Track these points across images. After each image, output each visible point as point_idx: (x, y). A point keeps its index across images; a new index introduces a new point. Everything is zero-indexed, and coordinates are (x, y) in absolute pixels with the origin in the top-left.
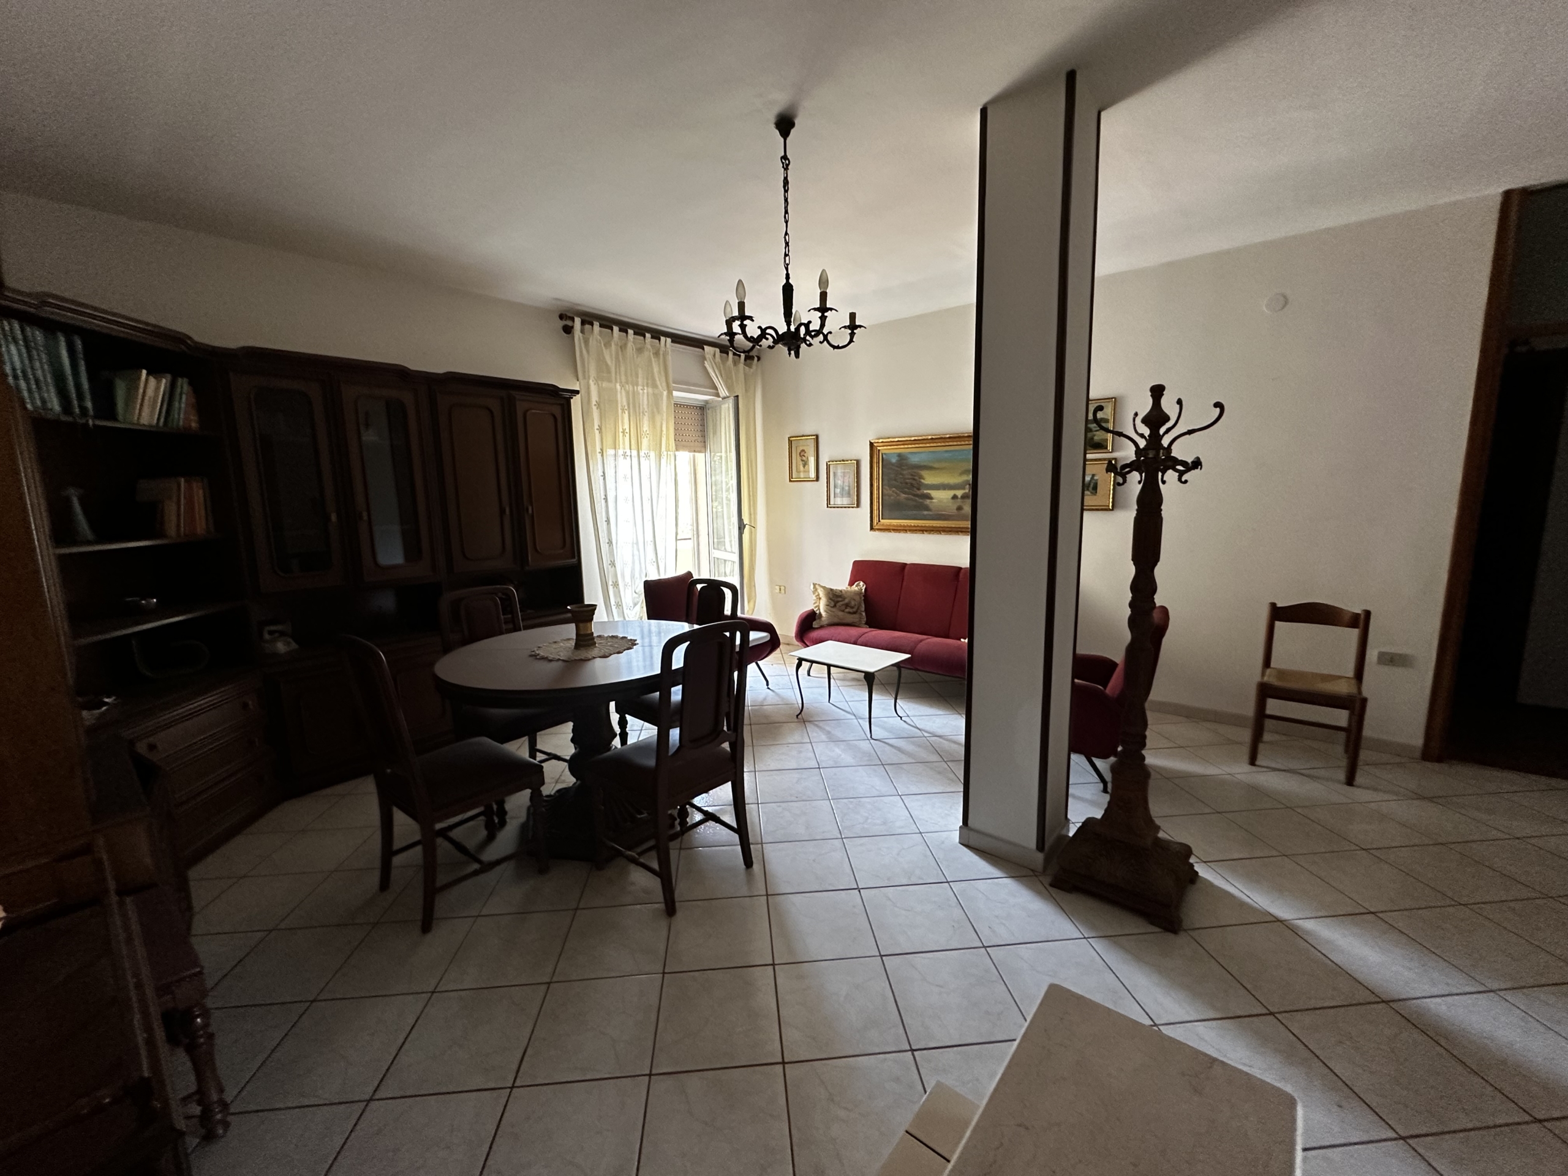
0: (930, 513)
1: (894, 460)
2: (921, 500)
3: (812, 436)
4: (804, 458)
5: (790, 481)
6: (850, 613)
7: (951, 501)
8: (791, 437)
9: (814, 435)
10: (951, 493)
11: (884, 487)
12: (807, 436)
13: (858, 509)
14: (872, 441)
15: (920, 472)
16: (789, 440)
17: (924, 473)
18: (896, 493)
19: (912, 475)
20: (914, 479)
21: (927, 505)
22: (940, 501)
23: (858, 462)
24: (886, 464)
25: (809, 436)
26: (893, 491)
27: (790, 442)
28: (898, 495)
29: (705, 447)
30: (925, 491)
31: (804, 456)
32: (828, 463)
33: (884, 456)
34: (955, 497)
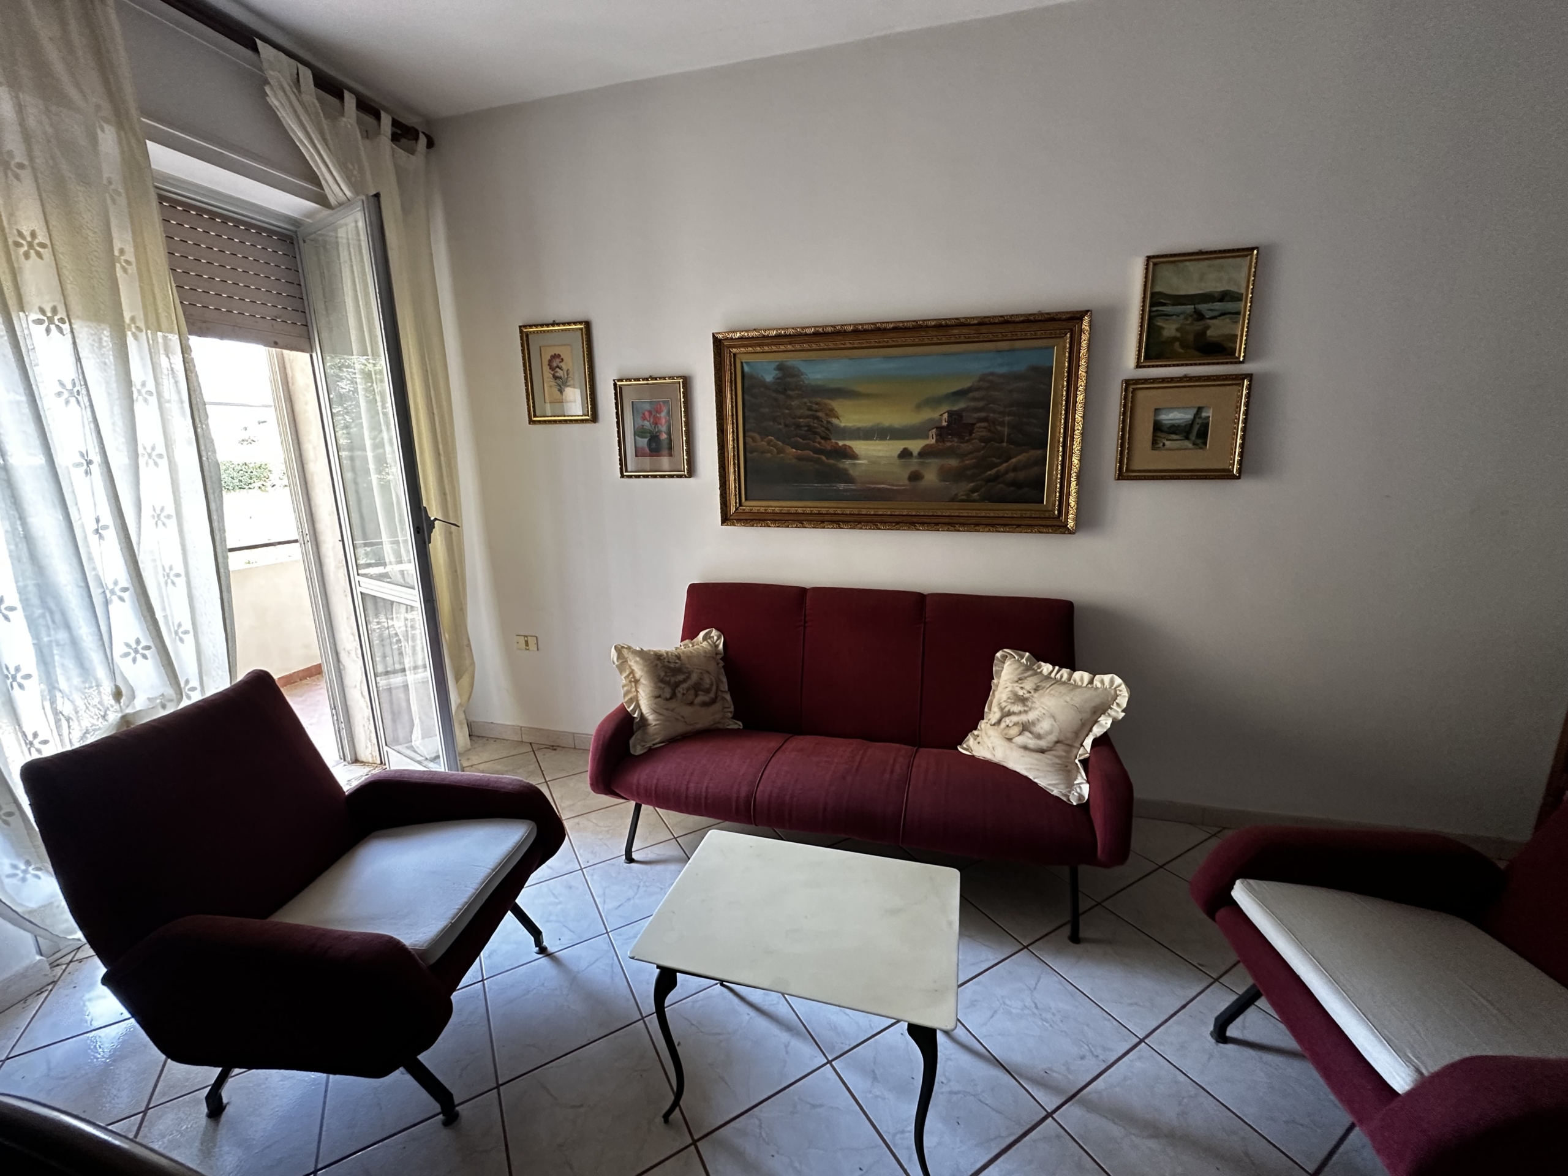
0: (852, 487)
1: (769, 378)
2: (832, 461)
3: (575, 323)
4: (560, 373)
5: (531, 422)
6: (705, 704)
7: (898, 461)
8: (525, 326)
9: (580, 323)
10: (899, 445)
11: (748, 434)
12: (564, 324)
13: (691, 479)
14: (719, 336)
15: (829, 401)
16: (521, 332)
17: (837, 405)
18: (775, 446)
19: (810, 409)
20: (817, 418)
21: (846, 470)
22: (874, 462)
23: (686, 382)
24: (751, 385)
25: (569, 324)
26: (769, 443)
27: (525, 338)
28: (780, 451)
29: (310, 339)
30: (841, 443)
31: (560, 368)
32: (618, 383)
33: (746, 369)
34: (905, 454)
